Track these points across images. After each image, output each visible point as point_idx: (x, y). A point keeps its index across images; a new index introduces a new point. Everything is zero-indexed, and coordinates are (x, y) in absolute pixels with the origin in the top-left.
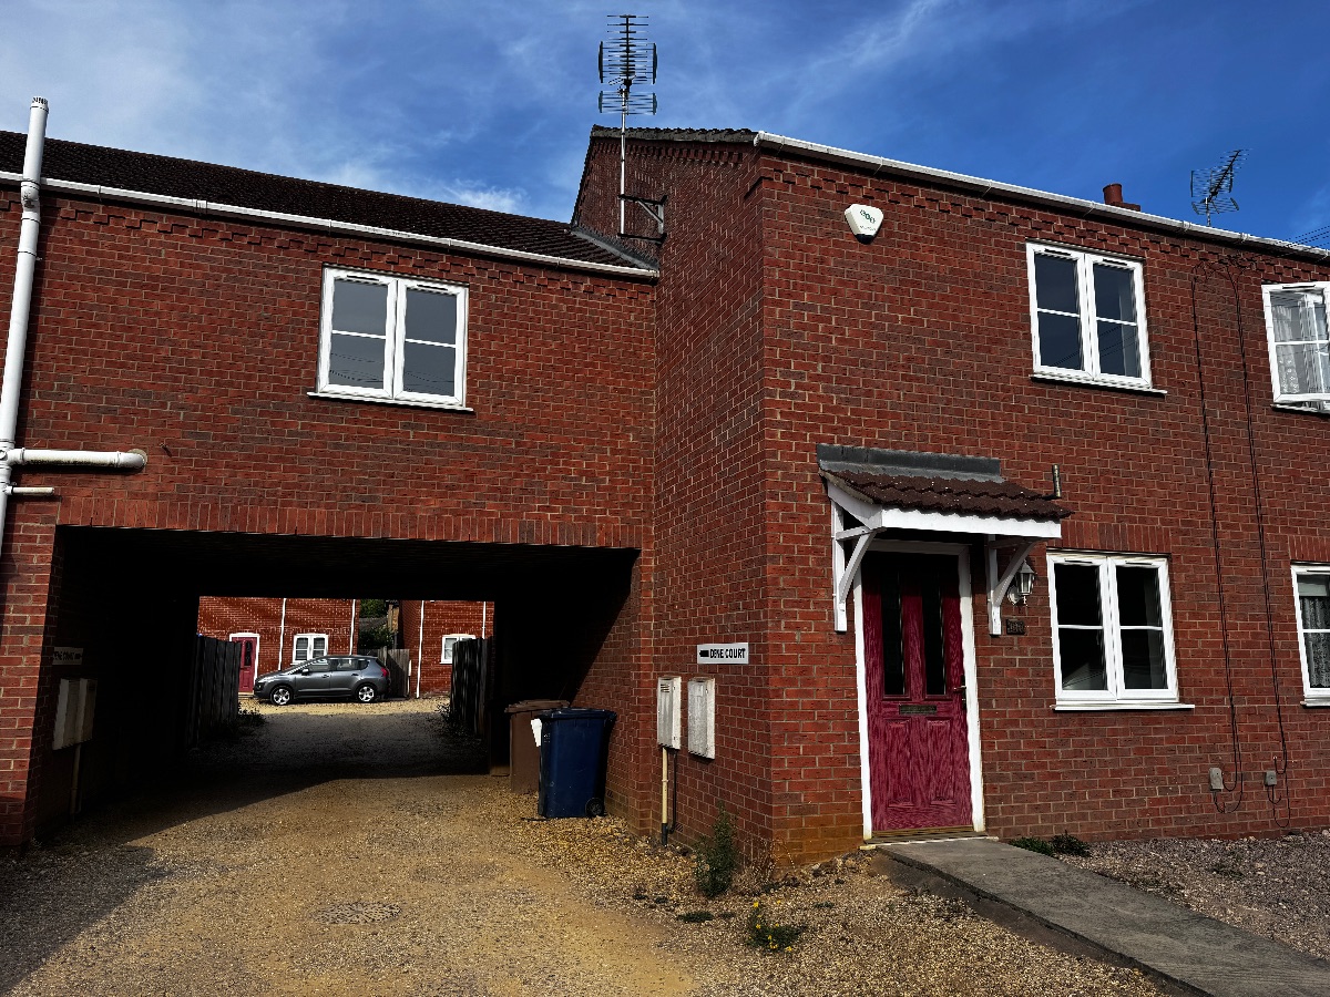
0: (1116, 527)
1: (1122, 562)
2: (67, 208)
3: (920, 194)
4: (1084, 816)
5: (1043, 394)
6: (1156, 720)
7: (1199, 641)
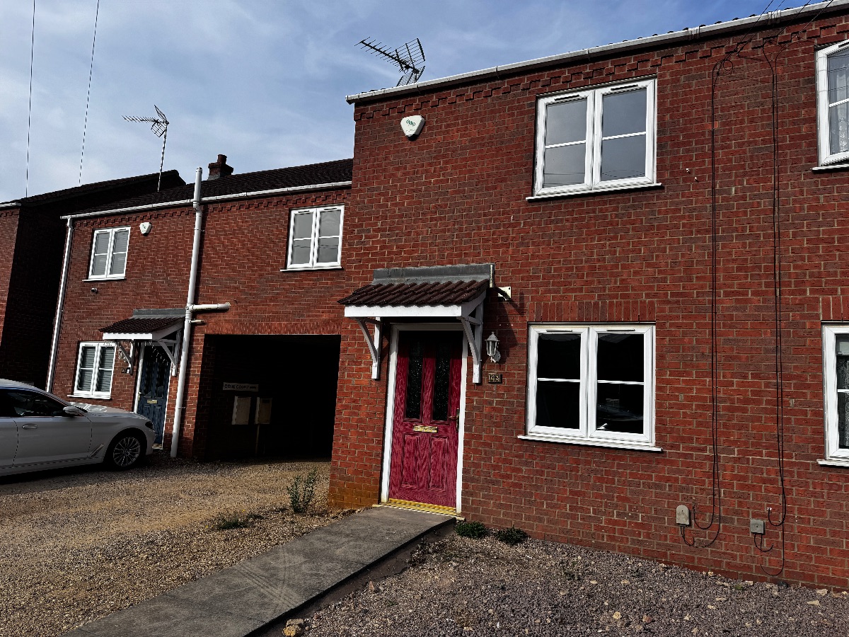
0: (596, 304)
1: (604, 329)
2: (211, 207)
4: (541, 520)
5: (537, 210)
6: (621, 458)
7: (682, 397)
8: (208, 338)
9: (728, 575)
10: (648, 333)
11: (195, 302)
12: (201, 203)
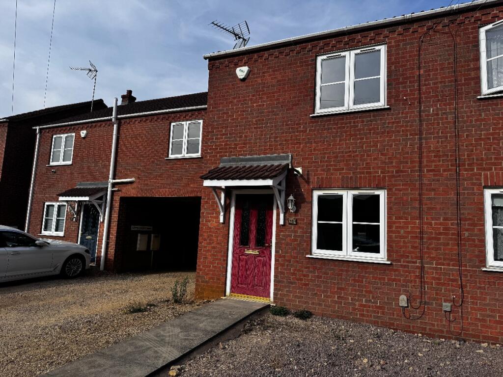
0: (352, 178)
1: (356, 192)
2: (123, 121)
4: (320, 305)
5: (317, 122)
7: (402, 231)
8: (122, 199)
9: (430, 336)
10: (382, 195)
11: (114, 178)
12: (117, 119)
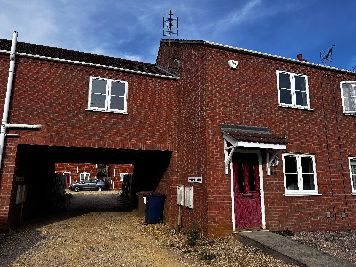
0: (301, 146)
1: (302, 156)
3: (248, 57)
4: (293, 225)
5: (281, 110)
6: (312, 199)
7: (324, 178)
10: (313, 157)
